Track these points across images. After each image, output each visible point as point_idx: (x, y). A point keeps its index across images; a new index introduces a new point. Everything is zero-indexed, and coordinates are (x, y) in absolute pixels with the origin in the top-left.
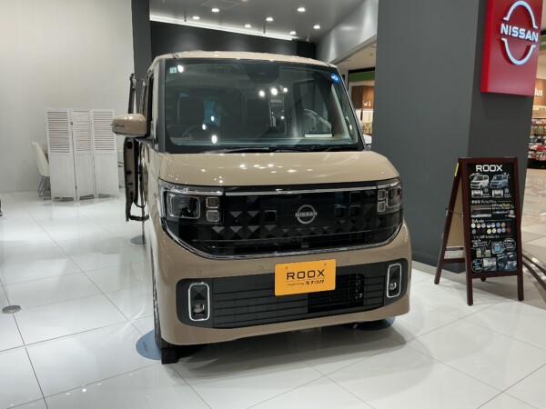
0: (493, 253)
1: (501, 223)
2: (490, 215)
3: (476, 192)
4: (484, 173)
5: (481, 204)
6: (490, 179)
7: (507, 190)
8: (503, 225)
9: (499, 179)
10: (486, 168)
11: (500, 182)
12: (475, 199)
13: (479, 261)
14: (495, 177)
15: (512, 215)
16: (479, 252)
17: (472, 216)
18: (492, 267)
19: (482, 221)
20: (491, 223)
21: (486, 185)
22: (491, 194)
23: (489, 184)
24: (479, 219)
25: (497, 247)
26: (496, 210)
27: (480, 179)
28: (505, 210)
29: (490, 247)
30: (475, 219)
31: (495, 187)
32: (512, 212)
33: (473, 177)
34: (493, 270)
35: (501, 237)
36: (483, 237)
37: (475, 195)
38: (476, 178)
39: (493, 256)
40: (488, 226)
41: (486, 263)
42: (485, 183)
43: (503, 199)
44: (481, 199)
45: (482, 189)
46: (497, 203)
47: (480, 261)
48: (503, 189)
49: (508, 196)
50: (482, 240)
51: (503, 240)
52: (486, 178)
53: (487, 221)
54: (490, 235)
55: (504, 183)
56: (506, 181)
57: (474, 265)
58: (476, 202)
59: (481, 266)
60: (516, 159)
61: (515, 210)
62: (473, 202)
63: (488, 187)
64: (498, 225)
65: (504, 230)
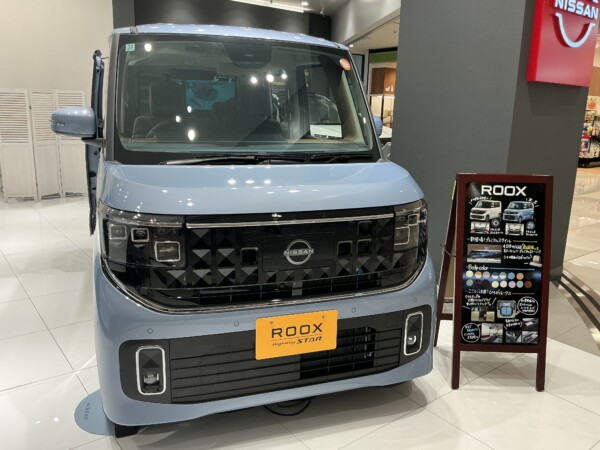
0: (499, 316)
1: (516, 273)
2: (499, 261)
3: (478, 225)
4: (495, 198)
5: (484, 243)
6: (504, 208)
7: (531, 225)
8: (520, 276)
9: (521, 207)
10: (498, 190)
11: (521, 212)
12: (475, 235)
13: (474, 327)
14: (512, 204)
15: (536, 261)
16: (475, 314)
17: (469, 260)
18: (496, 336)
19: (484, 268)
20: (499, 272)
21: (497, 215)
22: (503, 229)
23: (501, 215)
24: (479, 265)
25: (507, 308)
26: (509, 254)
27: (487, 205)
28: (525, 255)
29: (494, 308)
30: (473, 264)
31: (511, 220)
32: (536, 258)
33: (475, 203)
34: (497, 341)
35: (515, 295)
36: (485, 292)
37: (476, 230)
38: (480, 204)
39: (498, 321)
40: (495, 277)
41: (486, 330)
42: (494, 212)
43: (524, 237)
44: (485, 236)
45: (489, 221)
46: (513, 244)
47: (476, 327)
48: (525, 222)
49: (533, 234)
50: (483, 296)
51: (517, 298)
52: (496, 206)
53: (493, 269)
54: (496, 290)
55: (528, 214)
56: (532, 210)
57: (465, 331)
58: (477, 239)
59: (477, 333)
60: (551, 179)
61: (541, 255)
62: (472, 239)
63: (500, 219)
64: (511, 276)
65: (520, 284)
